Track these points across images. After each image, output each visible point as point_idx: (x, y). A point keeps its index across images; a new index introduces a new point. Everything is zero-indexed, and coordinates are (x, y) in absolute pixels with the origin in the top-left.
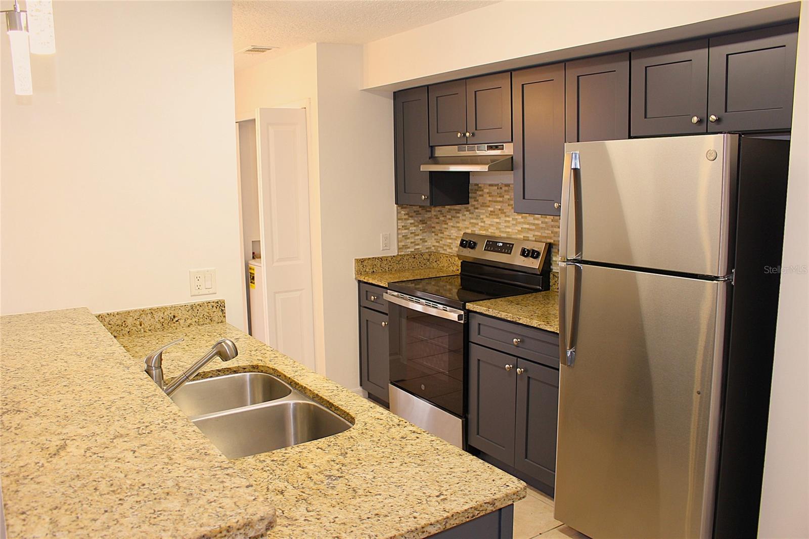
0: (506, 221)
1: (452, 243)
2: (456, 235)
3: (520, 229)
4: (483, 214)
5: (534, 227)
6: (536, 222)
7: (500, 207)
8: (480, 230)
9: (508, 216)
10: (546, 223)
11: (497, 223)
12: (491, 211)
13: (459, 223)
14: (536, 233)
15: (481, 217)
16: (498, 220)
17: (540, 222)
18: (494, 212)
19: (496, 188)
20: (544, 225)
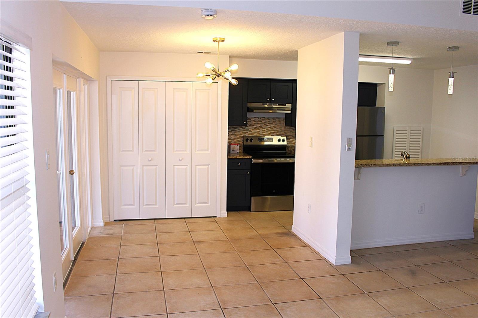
0: (263, 131)
1: (231, 141)
2: (234, 138)
3: (270, 133)
4: (250, 128)
5: (276, 132)
6: (277, 130)
7: (260, 126)
8: (248, 135)
9: (264, 129)
10: (282, 130)
11: (258, 131)
12: (255, 127)
13: (236, 133)
14: (277, 134)
15: (249, 129)
16: (259, 130)
17: (279, 130)
18: (256, 127)
19: (258, 118)
20: (281, 131)
